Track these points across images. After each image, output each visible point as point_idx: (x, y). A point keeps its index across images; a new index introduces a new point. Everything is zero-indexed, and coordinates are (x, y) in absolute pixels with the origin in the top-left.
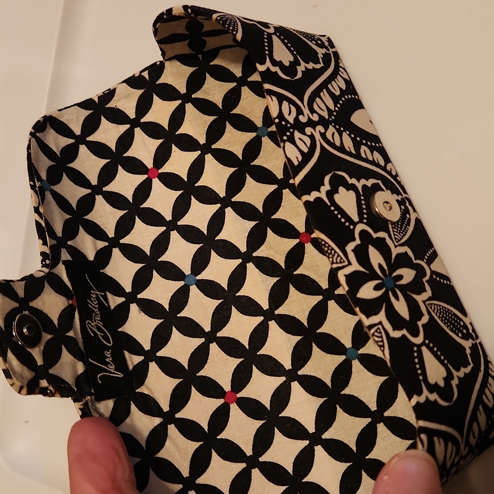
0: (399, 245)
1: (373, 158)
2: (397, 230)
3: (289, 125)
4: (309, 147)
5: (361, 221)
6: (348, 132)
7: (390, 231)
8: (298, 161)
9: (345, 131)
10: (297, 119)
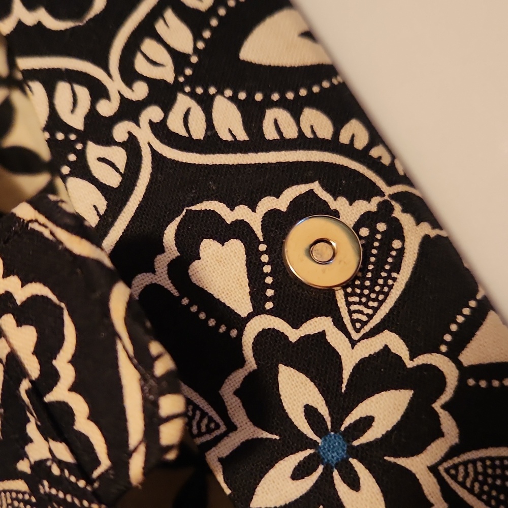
0: (366, 336)
1: (300, 131)
2: (361, 295)
3: (73, 137)
4: (122, 171)
5: (258, 310)
6: (228, 93)
7: (338, 309)
8: (98, 214)
9: (220, 92)
10: (92, 116)
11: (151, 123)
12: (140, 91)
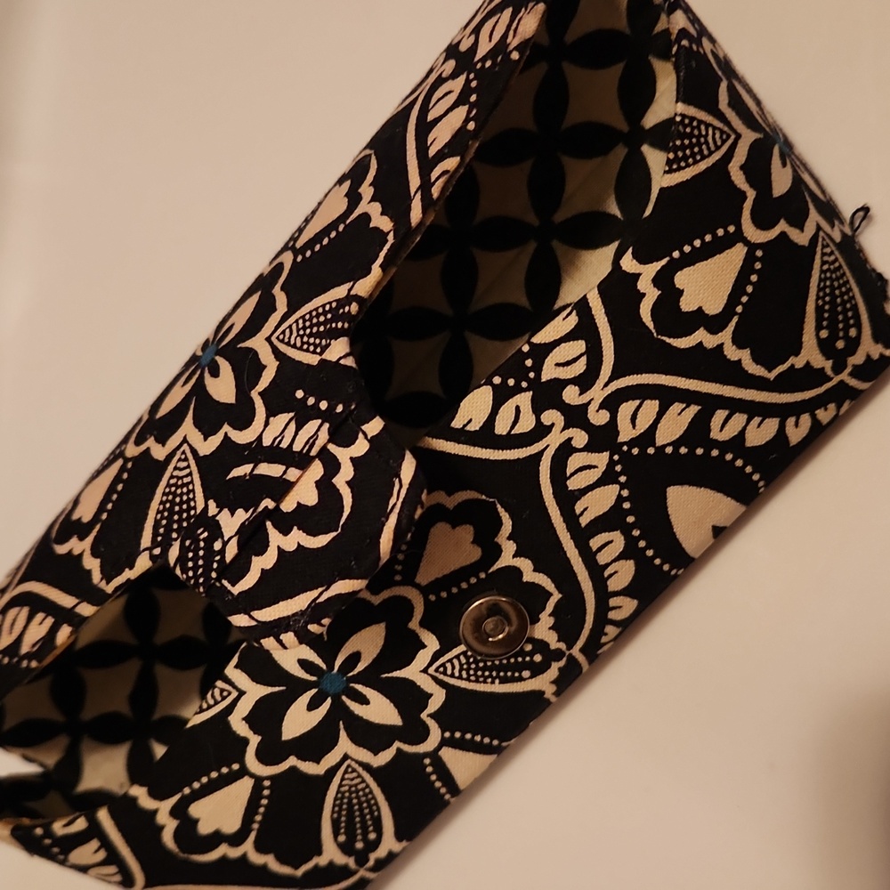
0: (434, 678)
1: (607, 565)
3: (532, 375)
4: (513, 432)
5: (425, 590)
6: (625, 493)
7: (449, 650)
8: (465, 426)
9: (623, 486)
10: (560, 384)
11: (570, 439)
12: (599, 418)
